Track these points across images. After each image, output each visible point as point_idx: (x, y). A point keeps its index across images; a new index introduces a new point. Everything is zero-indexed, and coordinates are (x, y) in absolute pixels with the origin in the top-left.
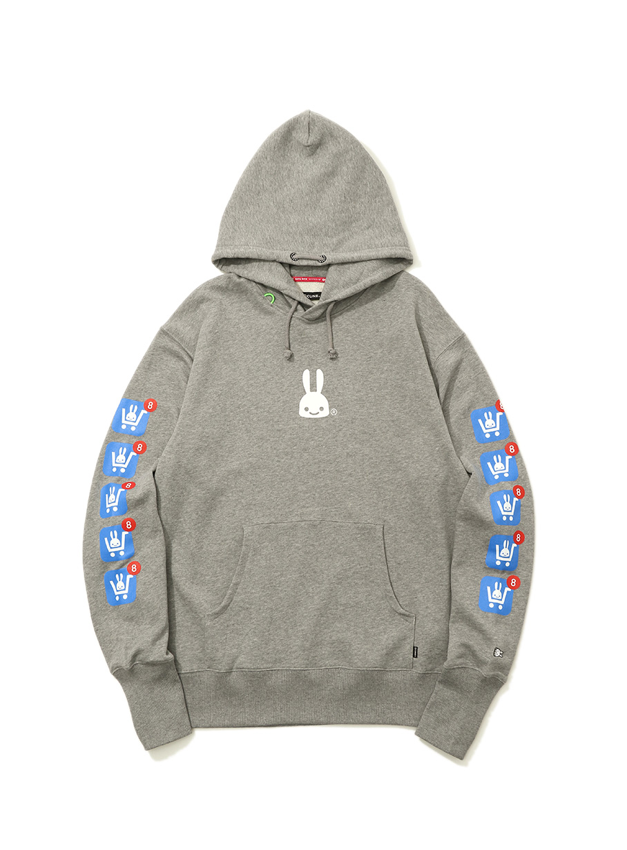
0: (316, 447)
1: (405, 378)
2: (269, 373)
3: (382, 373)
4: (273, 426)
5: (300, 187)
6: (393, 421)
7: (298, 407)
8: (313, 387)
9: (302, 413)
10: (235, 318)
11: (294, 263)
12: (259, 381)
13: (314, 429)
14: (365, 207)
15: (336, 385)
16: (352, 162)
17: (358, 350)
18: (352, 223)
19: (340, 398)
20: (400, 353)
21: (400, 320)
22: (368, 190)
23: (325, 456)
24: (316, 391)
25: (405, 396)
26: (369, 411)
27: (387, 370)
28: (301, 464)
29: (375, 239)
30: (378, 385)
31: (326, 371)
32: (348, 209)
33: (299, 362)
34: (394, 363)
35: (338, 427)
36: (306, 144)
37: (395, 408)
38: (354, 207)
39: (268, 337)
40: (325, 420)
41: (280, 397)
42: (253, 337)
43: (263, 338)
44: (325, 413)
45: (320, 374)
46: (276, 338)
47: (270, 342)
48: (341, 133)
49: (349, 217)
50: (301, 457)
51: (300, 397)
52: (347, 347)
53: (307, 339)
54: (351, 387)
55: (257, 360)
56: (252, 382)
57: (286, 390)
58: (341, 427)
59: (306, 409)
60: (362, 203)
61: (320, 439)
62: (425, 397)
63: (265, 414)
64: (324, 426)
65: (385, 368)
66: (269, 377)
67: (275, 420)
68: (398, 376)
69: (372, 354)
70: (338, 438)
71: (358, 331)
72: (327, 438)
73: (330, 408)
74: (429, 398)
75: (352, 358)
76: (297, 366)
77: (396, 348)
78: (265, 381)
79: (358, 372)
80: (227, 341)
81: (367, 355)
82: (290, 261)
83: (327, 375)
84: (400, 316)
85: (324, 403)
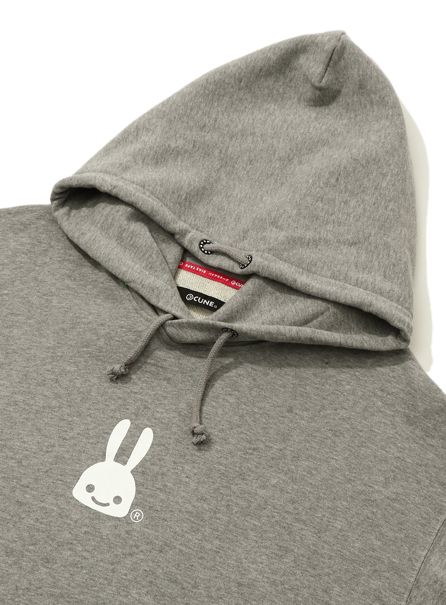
0: (70, 565)
1: (304, 518)
2: (57, 396)
3: (263, 487)
4: (13, 490)
5: (275, 143)
6: (240, 585)
7: (77, 477)
8: (123, 455)
9: (79, 493)
10: (54, 284)
11: (200, 255)
12: (32, 402)
13: (85, 529)
14: (364, 210)
15: (165, 470)
16: (379, 134)
17: (239, 426)
18: (328, 223)
19: (162, 496)
20: (316, 469)
21: (342, 413)
22: (384, 185)
23: (76, 591)
24: (125, 463)
25: (287, 550)
26: (204, 544)
27: (274, 486)
28: (25, 584)
29: (353, 267)
30: (245, 504)
31: (162, 437)
32: (334, 200)
33: (120, 401)
34: (294, 481)
35: (131, 546)
36: (317, 84)
37: (254, 562)
38: (346, 202)
39: (88, 335)
40: (114, 523)
41: (53, 446)
42: (64, 326)
43: (79, 334)
44: (120, 511)
45: (147, 437)
46: (101, 343)
47: (87, 346)
48: (379, 86)
49: (327, 212)
50: (32, 571)
51: (89, 462)
52: (220, 411)
53: (153, 368)
54: (193, 485)
55: (49, 367)
56: (19, 398)
57: (73, 438)
58: (135, 549)
59: (90, 488)
60: (363, 201)
61: (85, 554)
62: (328, 575)
63: (12, 463)
64: (105, 532)
65: (274, 481)
66: (54, 403)
67: (24, 482)
68: (290, 507)
69: (261, 446)
70: (119, 567)
71: (254, 393)
72: (99, 557)
73: (133, 506)
74: (335, 581)
75: (221, 435)
76: (113, 407)
77: (311, 456)
78: (44, 407)
79: (220, 464)
80: (16, 315)
81: (250, 442)
82: (195, 248)
83: (159, 445)
84: (346, 405)
85: (128, 490)
